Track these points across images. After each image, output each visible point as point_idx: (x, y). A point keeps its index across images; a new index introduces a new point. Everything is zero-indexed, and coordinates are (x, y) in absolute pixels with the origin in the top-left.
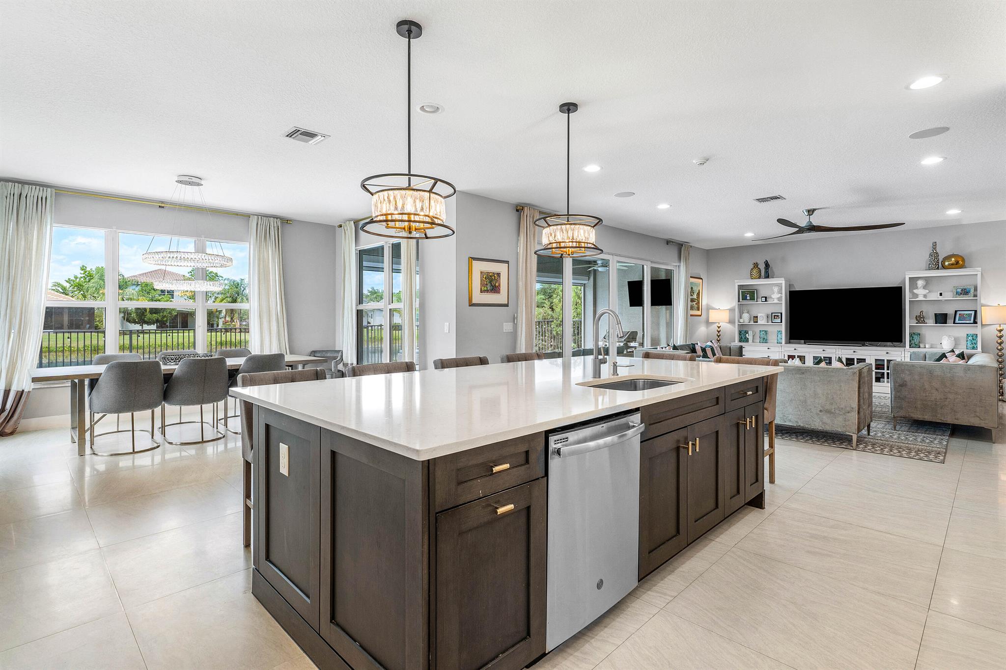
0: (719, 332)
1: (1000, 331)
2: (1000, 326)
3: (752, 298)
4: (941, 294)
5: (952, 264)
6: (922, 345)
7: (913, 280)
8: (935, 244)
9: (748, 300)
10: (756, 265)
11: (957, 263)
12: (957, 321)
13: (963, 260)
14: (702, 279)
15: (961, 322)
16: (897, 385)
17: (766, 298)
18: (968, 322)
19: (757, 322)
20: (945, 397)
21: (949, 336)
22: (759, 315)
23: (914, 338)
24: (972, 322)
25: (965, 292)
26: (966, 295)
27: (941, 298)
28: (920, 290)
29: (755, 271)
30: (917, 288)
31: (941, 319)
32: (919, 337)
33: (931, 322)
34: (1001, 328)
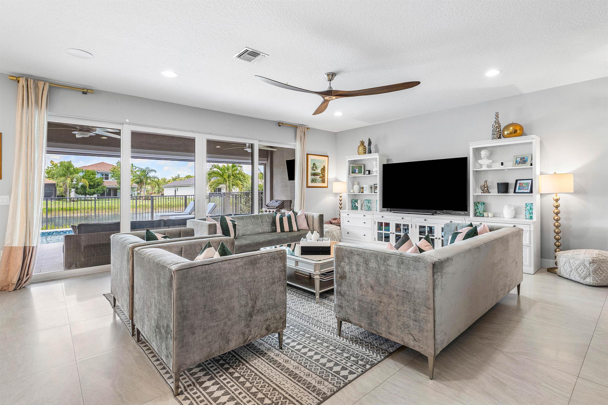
0: (341, 201)
1: (557, 200)
2: (557, 196)
3: (360, 172)
4: (502, 164)
5: (511, 133)
6: (485, 214)
7: (477, 151)
8: (497, 115)
9: (357, 173)
10: (362, 143)
11: (515, 131)
12: (517, 191)
13: (522, 128)
14: (328, 156)
15: (520, 191)
16: (339, 276)
17: (369, 171)
18: (526, 191)
19: (363, 192)
20: (379, 300)
21: (510, 206)
22: (364, 186)
23: (478, 208)
24: (529, 191)
25: (523, 161)
26: (524, 163)
27: (502, 167)
28: (483, 160)
29: (361, 148)
30: (481, 159)
31: (504, 188)
32: (483, 206)
33: (494, 191)
34: (558, 197)
